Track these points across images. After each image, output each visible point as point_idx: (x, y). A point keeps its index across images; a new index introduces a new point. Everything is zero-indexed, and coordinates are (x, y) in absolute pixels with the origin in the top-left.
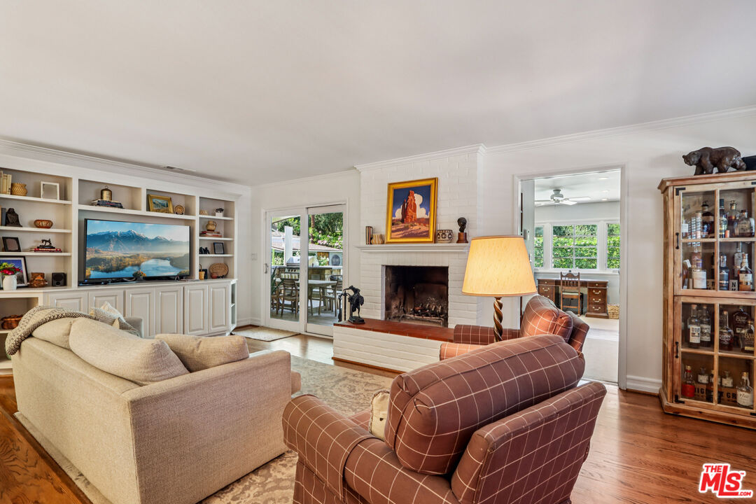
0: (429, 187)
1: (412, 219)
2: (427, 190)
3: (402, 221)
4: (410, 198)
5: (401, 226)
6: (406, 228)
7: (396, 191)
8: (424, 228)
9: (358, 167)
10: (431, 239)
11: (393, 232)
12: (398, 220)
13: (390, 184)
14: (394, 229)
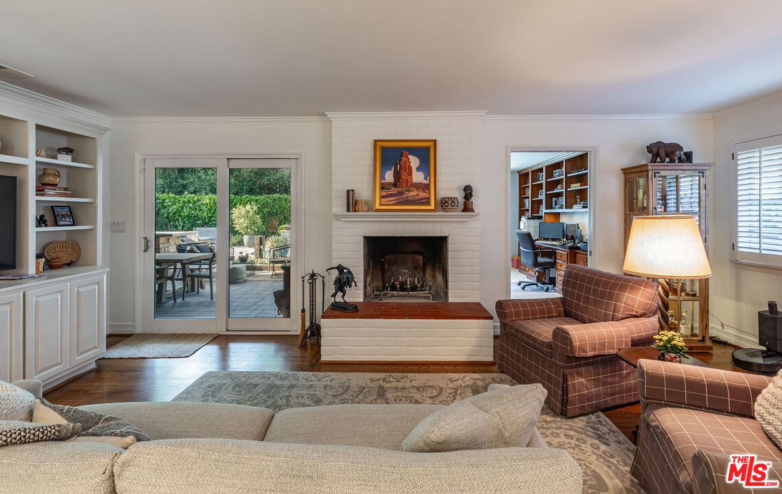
0: (428, 148)
1: (407, 184)
2: (426, 152)
3: (395, 185)
4: (404, 159)
5: (394, 191)
6: (401, 193)
7: (383, 149)
8: (422, 195)
9: (329, 114)
10: (432, 207)
11: (382, 197)
12: (389, 184)
13: (376, 141)
14: (384, 194)
